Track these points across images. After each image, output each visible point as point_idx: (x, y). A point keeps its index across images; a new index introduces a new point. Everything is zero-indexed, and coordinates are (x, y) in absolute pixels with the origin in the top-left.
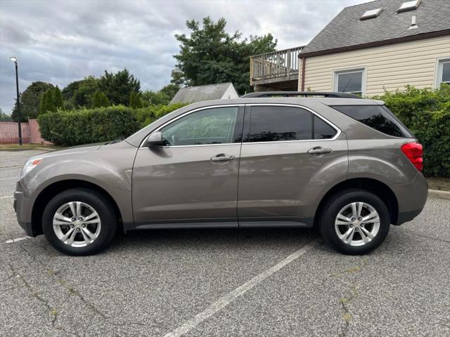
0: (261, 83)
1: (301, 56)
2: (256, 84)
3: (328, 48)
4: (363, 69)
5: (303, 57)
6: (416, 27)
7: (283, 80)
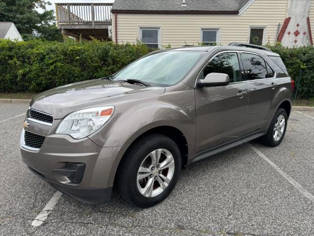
0: (68, 27)
1: (113, 11)
2: (63, 28)
3: (133, 9)
4: (159, 28)
5: (115, 12)
6: (185, 5)
7: (89, 28)
